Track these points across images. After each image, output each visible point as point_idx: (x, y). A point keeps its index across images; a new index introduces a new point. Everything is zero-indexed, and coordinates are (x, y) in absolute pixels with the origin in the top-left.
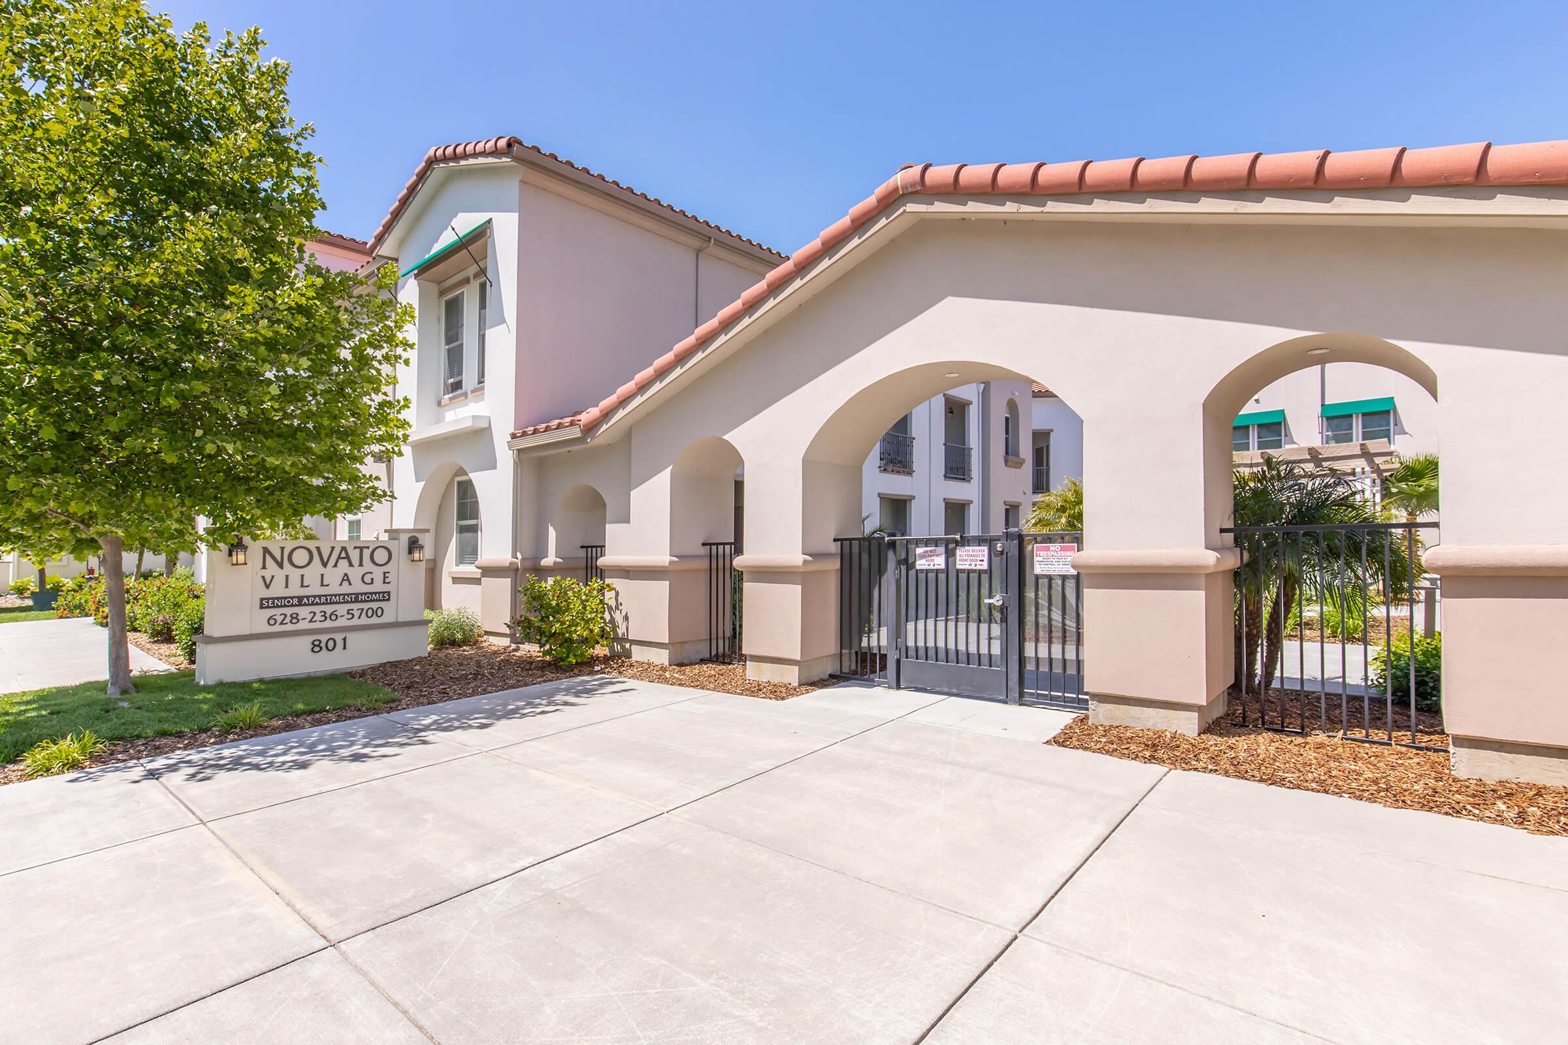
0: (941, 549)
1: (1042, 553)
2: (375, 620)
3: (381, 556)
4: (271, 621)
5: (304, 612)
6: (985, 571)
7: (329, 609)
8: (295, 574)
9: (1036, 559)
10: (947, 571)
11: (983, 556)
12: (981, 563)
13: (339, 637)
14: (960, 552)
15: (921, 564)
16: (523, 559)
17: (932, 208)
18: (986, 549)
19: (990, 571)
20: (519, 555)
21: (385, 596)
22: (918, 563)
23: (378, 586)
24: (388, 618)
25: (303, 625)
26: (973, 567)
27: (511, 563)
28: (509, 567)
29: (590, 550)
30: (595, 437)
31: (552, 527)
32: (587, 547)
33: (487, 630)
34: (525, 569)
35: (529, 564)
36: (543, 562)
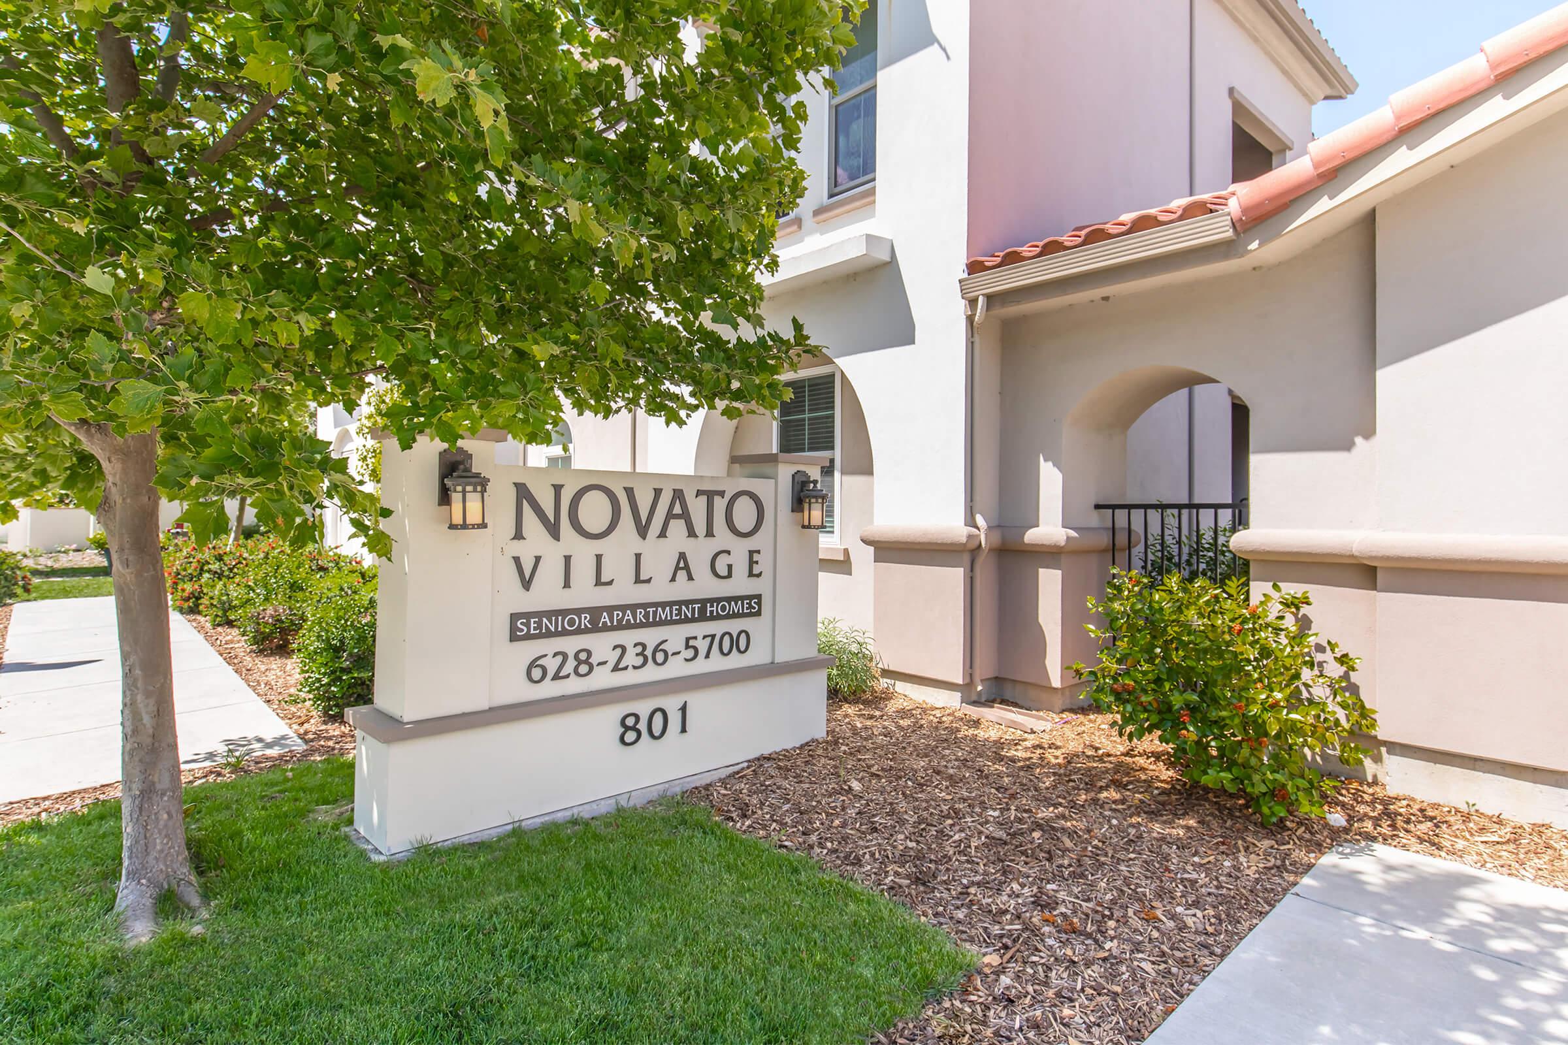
2: (735, 661)
3: (744, 514)
4: (535, 671)
5: (602, 646)
7: (650, 637)
8: (583, 552)
13: (671, 704)
16: (989, 529)
20: (980, 520)
21: (752, 605)
23: (740, 585)
24: (757, 656)
25: (602, 679)
27: (970, 537)
28: (964, 545)
29: (1121, 514)
30: (1278, 235)
31: (1050, 464)
32: (1114, 507)
33: (891, 668)
34: (991, 550)
35: (996, 539)
36: (1032, 536)
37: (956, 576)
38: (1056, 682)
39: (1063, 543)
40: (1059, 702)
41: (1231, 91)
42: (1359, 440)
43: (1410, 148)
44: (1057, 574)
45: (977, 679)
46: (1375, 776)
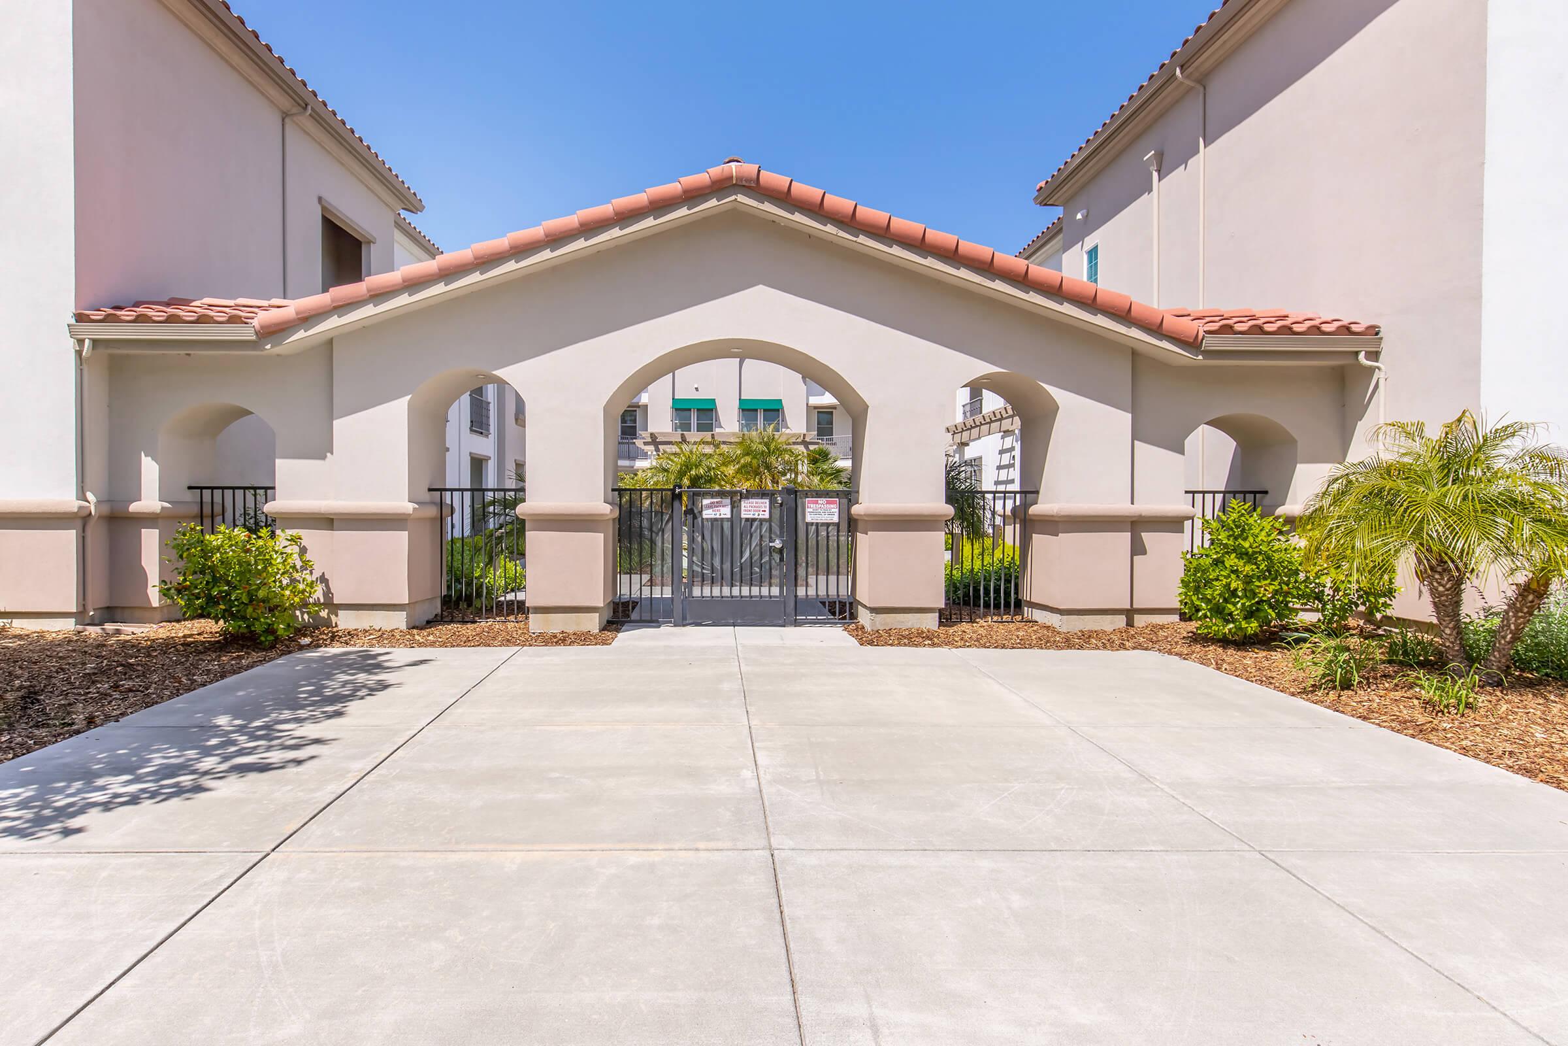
0: (728, 501)
1: (812, 505)
6: (765, 520)
9: (808, 510)
10: (731, 520)
11: (765, 507)
12: (763, 513)
14: (744, 504)
15: (708, 514)
16: (99, 502)
17: (761, 206)
18: (767, 501)
19: (770, 520)
20: (90, 496)
22: (704, 512)
26: (756, 516)
27: (80, 508)
28: (76, 513)
29: (207, 493)
30: (280, 344)
31: (149, 458)
32: (201, 488)
33: (7, 610)
34: (100, 517)
35: (105, 509)
36: (134, 507)
37: (70, 537)
38: (155, 603)
39: (159, 511)
40: (158, 616)
41: (320, 199)
42: (329, 455)
43: (339, 317)
44: (155, 532)
45: (90, 606)
46: (336, 623)
